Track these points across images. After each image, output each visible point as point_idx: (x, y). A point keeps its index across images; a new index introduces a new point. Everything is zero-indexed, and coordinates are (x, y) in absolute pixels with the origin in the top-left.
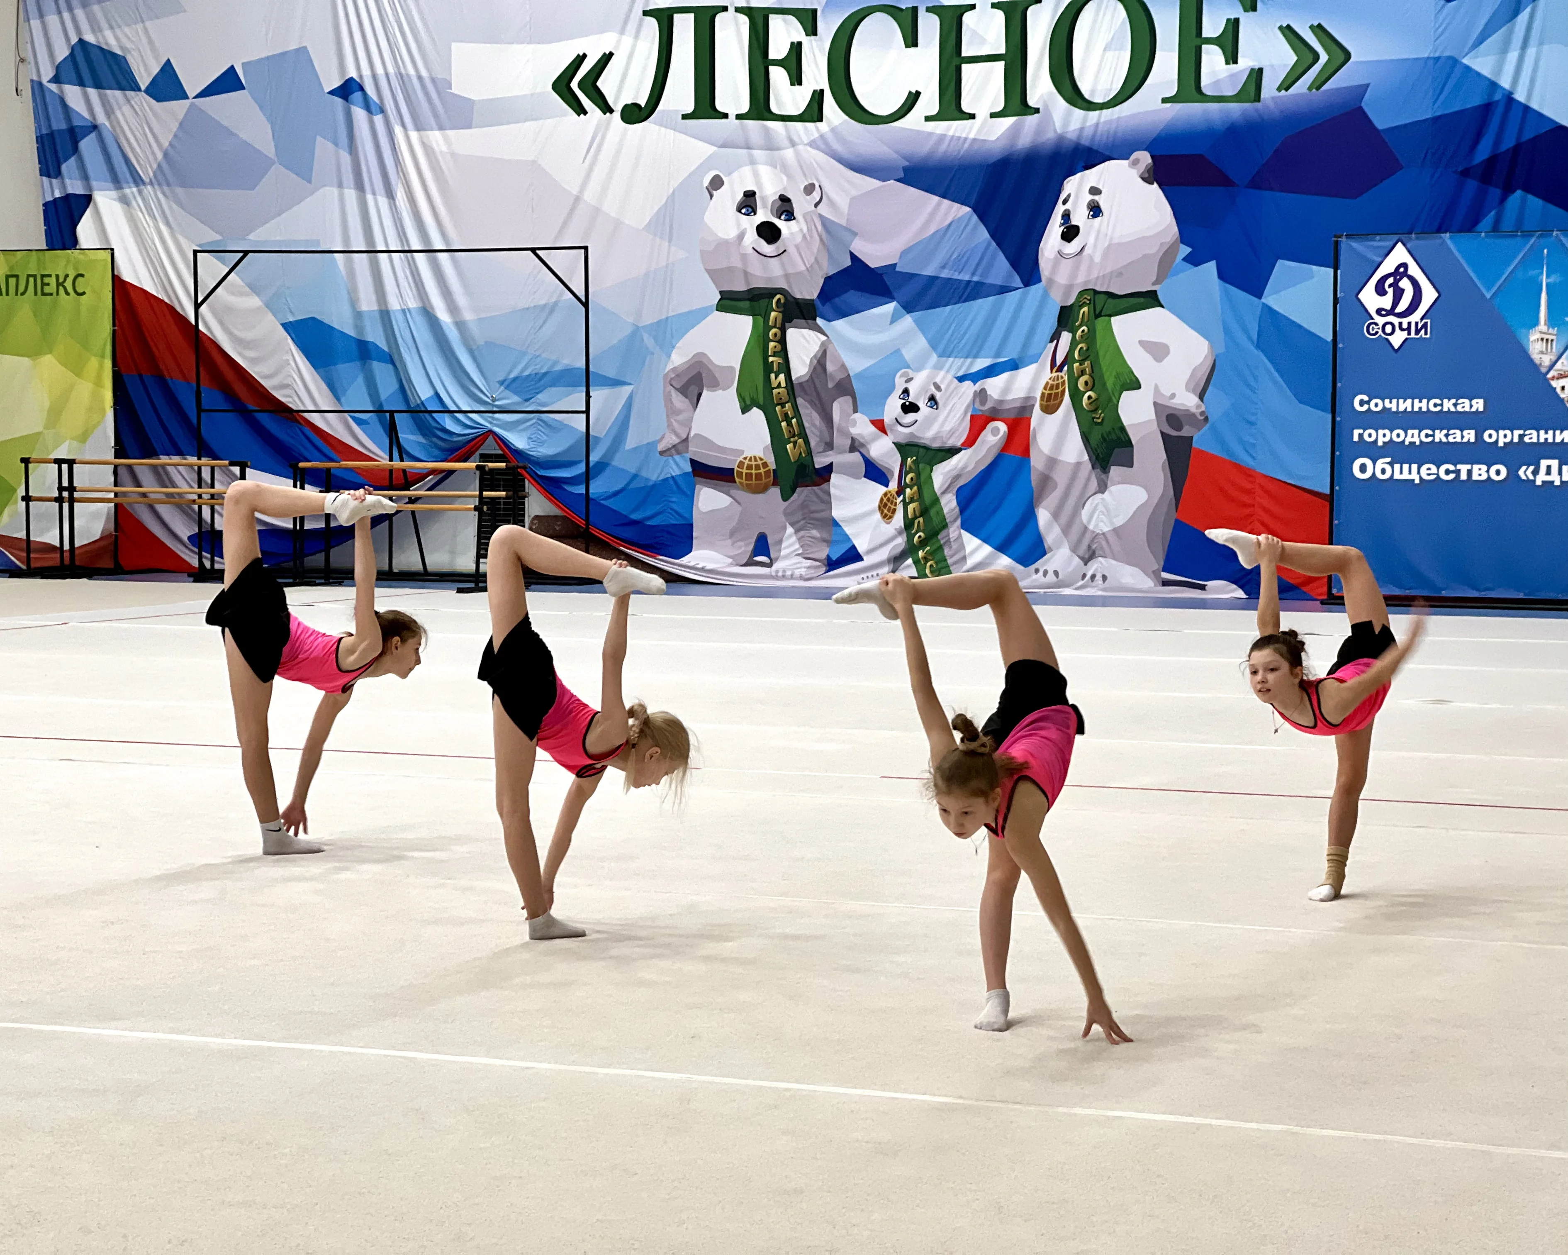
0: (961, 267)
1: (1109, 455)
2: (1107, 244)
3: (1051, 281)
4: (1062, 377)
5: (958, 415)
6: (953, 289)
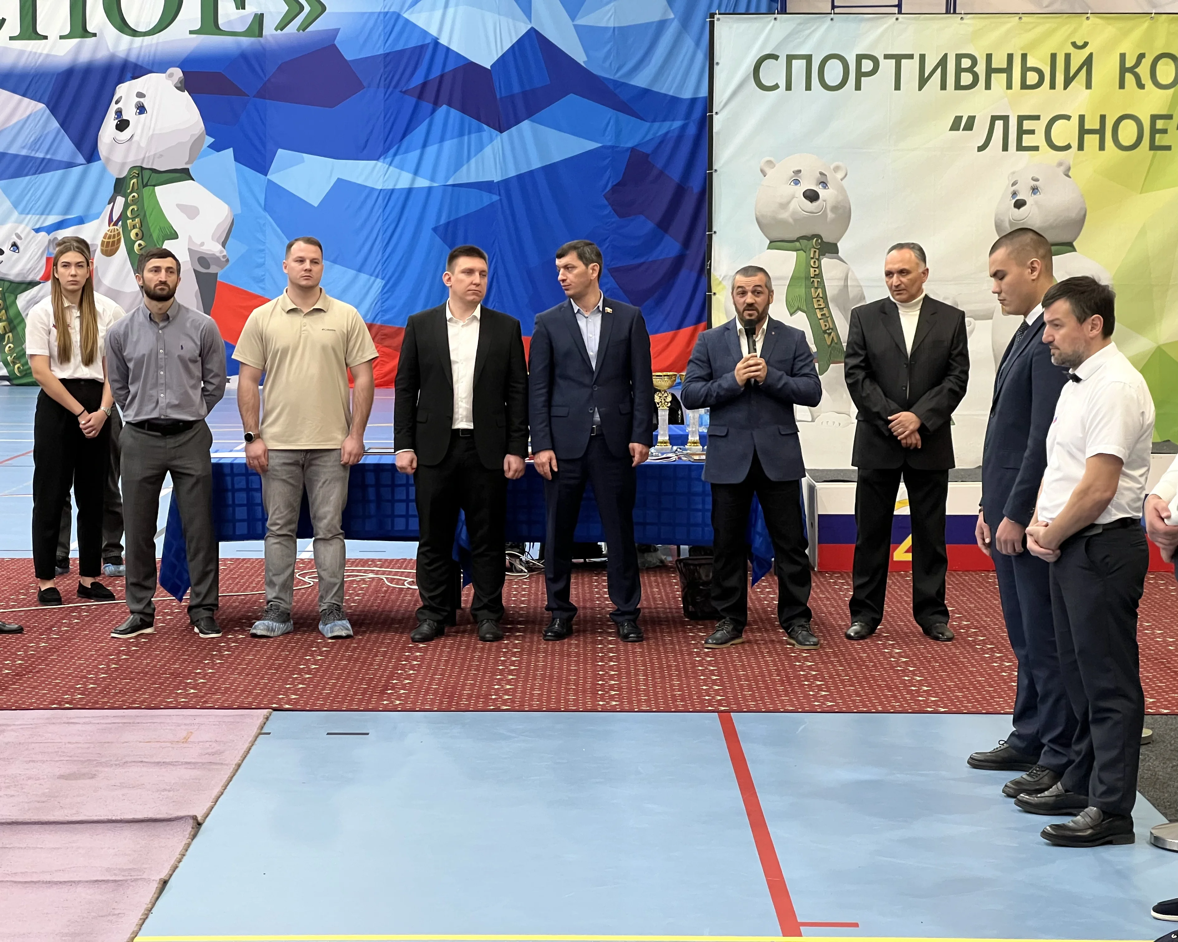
0: (37, 148)
2: (151, 133)
3: (108, 160)
4: (117, 230)
5: (36, 257)
6: (31, 164)
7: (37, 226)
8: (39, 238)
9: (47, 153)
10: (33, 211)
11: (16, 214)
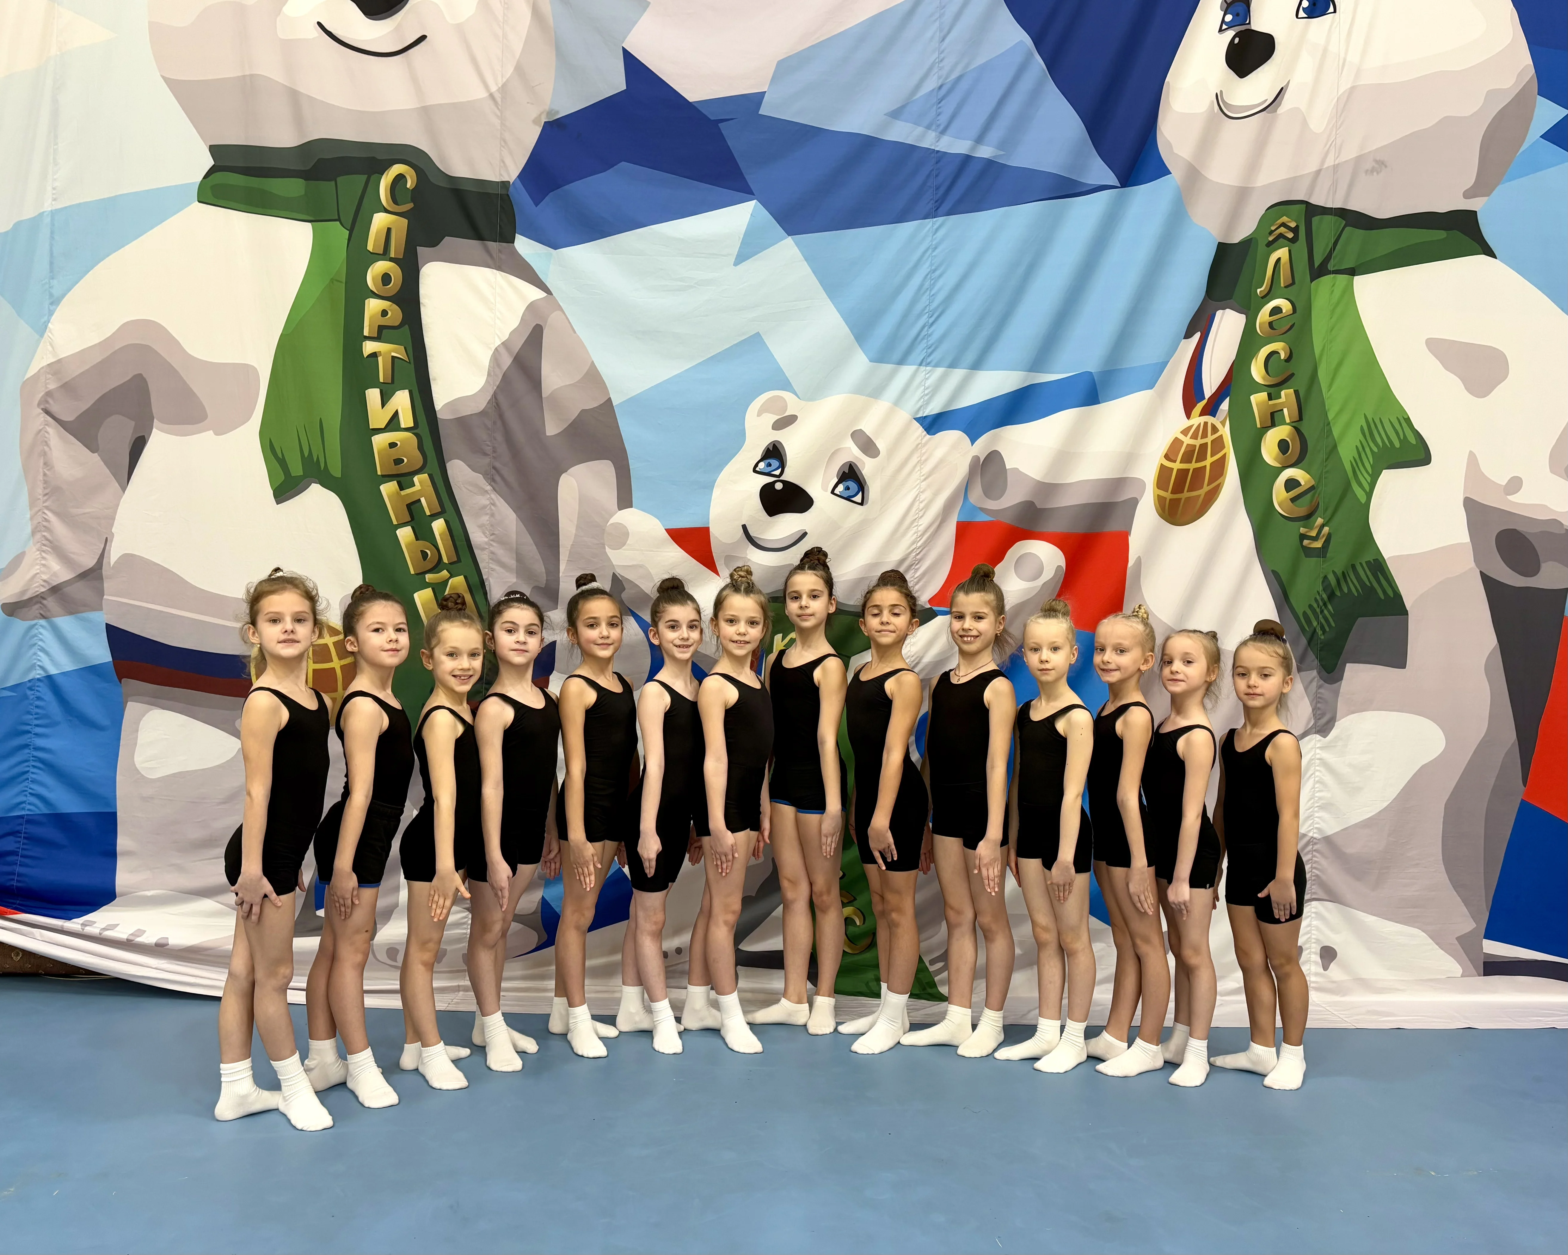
0: (943, 119)
1: (1343, 635)
2: (1345, 86)
3: (1194, 174)
4: (1215, 429)
5: (925, 522)
6: (919, 179)
7: (934, 408)
8: (939, 453)
9: (979, 140)
10: (919, 353)
11: (860, 362)
